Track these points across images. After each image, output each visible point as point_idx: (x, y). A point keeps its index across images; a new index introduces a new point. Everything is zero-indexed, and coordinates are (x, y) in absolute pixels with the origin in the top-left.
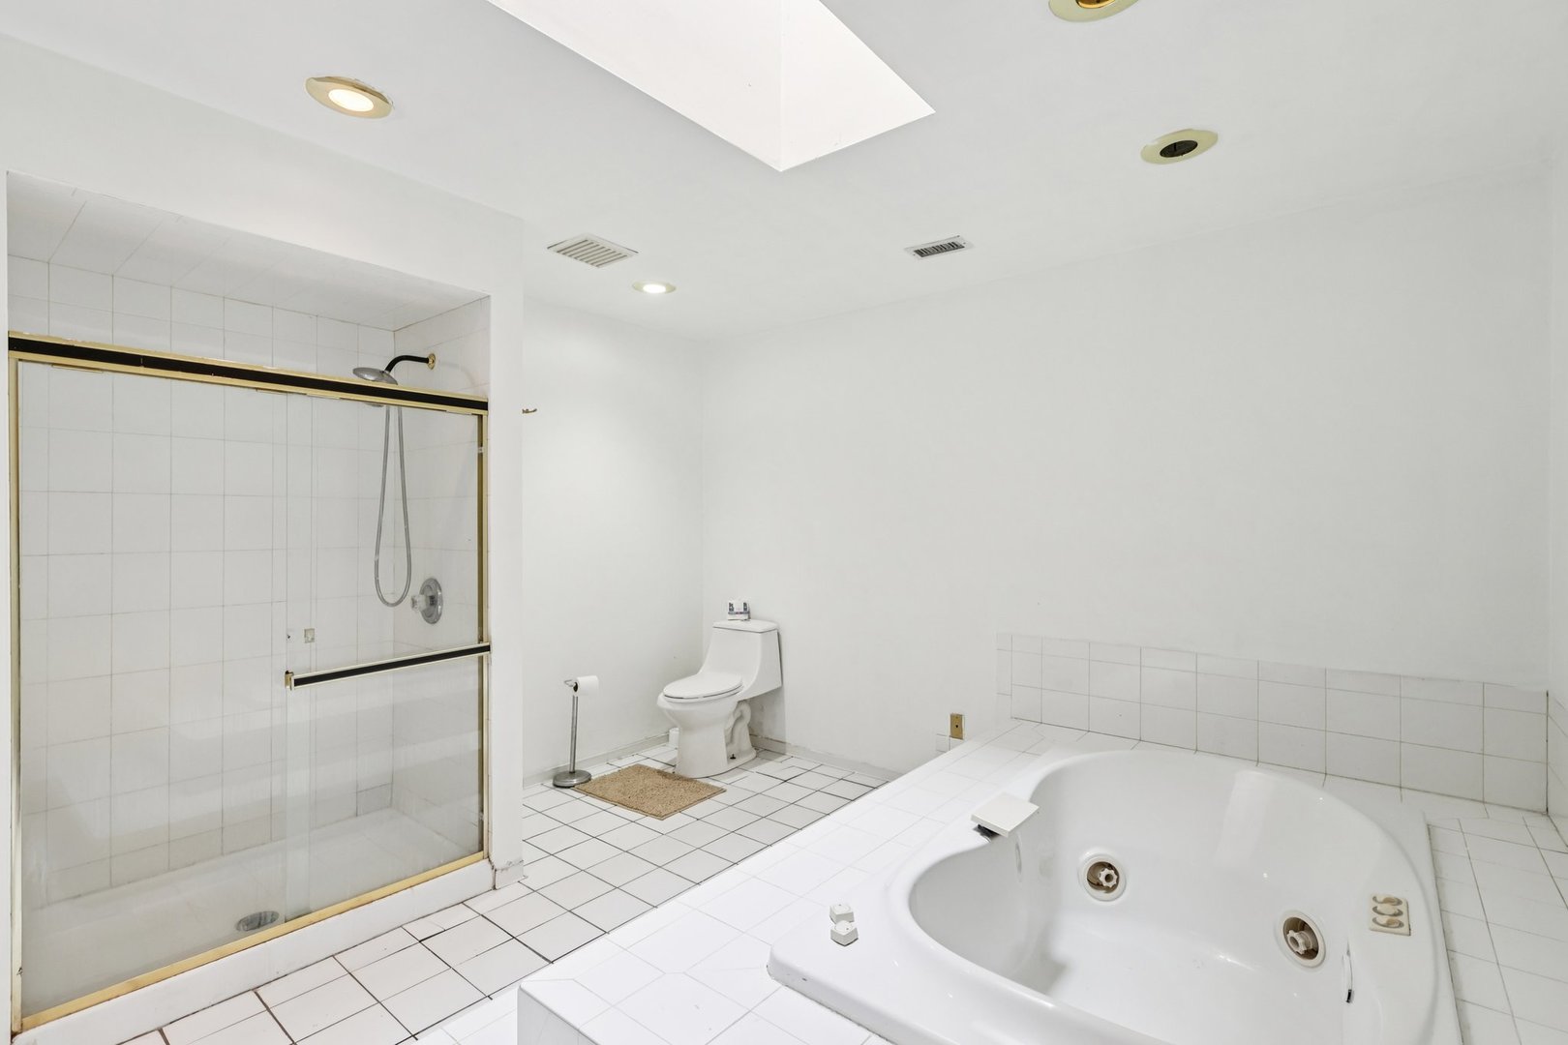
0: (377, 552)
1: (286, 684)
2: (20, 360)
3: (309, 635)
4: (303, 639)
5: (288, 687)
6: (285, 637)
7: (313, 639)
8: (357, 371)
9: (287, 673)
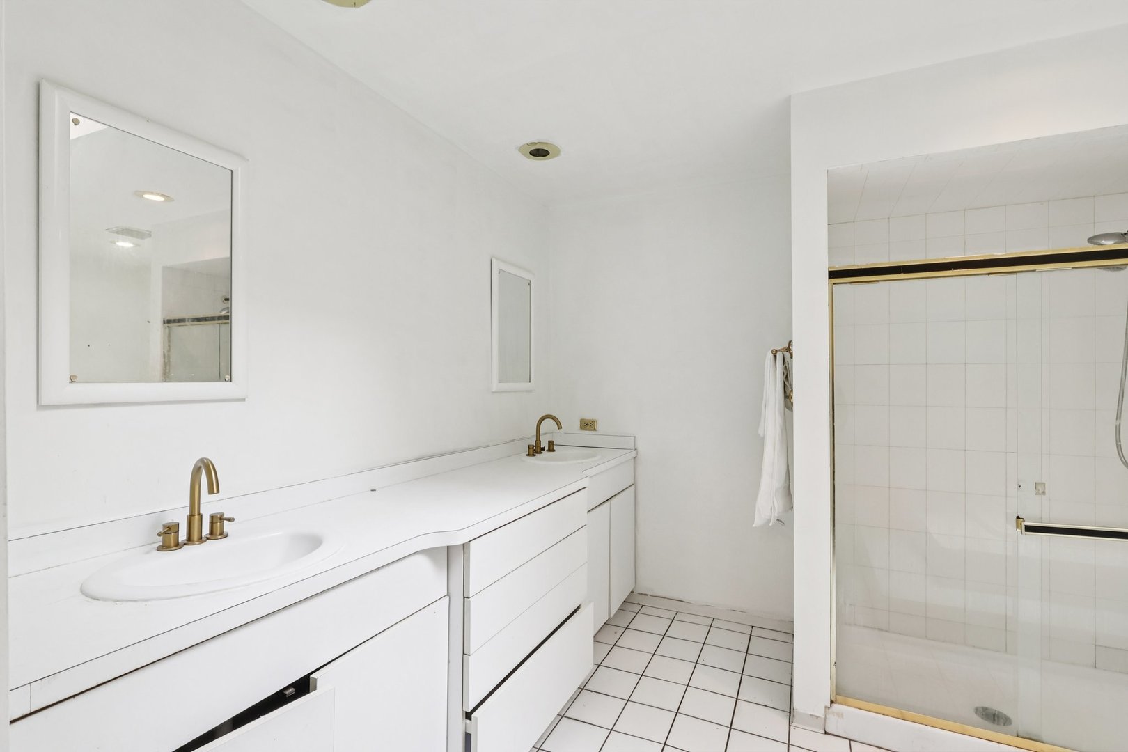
0: (1119, 416)
1: (1017, 527)
2: (834, 284)
3: (1040, 488)
4: (1034, 491)
5: (1019, 530)
6: (1016, 486)
7: (1044, 493)
8: (1091, 240)
9: (1018, 517)
